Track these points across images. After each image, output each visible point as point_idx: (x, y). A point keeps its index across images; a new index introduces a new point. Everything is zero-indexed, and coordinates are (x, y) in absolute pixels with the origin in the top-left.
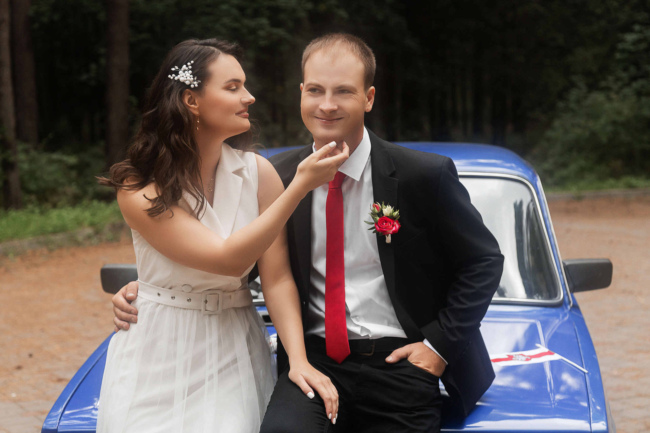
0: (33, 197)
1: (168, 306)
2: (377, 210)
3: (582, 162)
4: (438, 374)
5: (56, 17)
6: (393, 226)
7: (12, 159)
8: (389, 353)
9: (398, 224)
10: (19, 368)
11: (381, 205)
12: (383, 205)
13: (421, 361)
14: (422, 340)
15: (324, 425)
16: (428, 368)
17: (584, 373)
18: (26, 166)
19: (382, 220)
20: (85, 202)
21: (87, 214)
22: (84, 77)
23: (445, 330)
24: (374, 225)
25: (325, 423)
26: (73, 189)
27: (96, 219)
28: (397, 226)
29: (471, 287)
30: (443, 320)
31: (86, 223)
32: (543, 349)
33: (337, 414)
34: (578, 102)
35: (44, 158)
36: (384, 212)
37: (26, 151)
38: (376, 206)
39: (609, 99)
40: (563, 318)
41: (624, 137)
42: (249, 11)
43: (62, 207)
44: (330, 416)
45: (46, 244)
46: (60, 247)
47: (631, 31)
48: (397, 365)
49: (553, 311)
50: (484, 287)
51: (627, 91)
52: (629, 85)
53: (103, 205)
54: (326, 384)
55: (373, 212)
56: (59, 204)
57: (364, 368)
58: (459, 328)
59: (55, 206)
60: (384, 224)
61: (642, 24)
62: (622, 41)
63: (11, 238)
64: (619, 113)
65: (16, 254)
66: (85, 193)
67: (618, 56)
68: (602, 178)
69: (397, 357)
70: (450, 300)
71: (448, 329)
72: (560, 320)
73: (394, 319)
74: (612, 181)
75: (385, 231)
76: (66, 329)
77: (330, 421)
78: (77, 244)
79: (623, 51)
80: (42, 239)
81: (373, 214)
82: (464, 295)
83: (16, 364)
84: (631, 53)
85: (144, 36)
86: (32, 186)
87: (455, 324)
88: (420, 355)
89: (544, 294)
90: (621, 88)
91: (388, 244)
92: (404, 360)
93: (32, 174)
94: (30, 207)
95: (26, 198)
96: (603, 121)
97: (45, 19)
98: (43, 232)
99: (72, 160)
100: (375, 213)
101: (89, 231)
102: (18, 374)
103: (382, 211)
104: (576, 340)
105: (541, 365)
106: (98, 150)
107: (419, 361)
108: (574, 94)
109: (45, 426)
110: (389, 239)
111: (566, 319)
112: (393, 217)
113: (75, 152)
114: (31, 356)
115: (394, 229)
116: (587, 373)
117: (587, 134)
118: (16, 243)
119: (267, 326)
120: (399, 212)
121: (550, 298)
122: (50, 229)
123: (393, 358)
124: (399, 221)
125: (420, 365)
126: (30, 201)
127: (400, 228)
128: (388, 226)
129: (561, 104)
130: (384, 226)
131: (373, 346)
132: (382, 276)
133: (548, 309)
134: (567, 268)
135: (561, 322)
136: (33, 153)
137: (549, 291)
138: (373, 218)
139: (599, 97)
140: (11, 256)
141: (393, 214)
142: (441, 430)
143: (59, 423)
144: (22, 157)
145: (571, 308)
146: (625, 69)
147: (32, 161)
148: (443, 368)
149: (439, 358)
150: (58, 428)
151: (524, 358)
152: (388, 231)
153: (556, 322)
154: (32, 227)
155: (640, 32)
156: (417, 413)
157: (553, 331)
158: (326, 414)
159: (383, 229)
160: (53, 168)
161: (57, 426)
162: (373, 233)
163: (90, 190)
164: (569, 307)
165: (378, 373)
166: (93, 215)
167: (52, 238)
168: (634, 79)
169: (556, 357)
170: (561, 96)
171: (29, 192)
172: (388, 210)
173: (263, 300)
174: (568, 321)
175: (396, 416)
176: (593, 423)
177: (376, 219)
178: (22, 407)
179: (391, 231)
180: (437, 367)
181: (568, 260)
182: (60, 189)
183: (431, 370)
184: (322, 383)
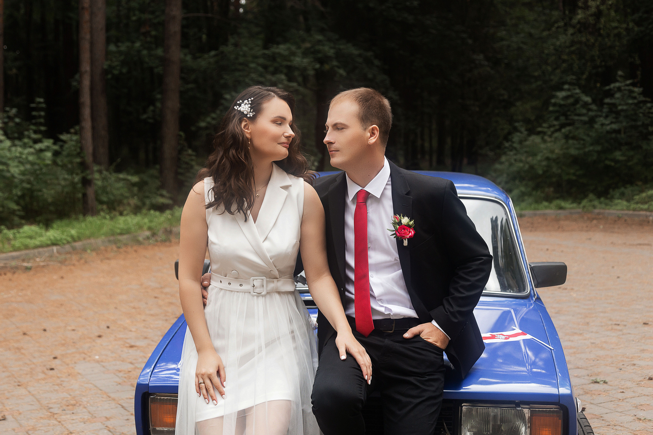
0: (105, 207)
1: (227, 290)
2: (397, 220)
3: (523, 189)
4: (443, 347)
5: (124, 70)
6: (410, 232)
7: (89, 177)
8: (406, 331)
9: (413, 231)
10: (100, 336)
11: (400, 217)
12: (401, 216)
13: (430, 337)
14: (430, 321)
15: (362, 385)
16: (436, 342)
17: (551, 349)
18: (99, 183)
19: (401, 227)
20: (144, 211)
21: (146, 220)
22: (144, 116)
23: (449, 314)
24: (394, 232)
25: (362, 384)
26: (134, 201)
27: (153, 225)
28: (413, 233)
29: (468, 280)
30: (447, 306)
31: (145, 227)
32: (518, 331)
33: (371, 377)
34: (521, 142)
35: (113, 177)
36: (402, 222)
37: (100, 172)
38: (396, 217)
39: (544, 141)
40: (529, 307)
41: (555, 170)
42: (271, 69)
43: (127, 215)
44: (366, 377)
45: (115, 242)
46: (126, 245)
47: (562, 89)
48: (413, 340)
49: (522, 301)
50: (478, 281)
51: (557, 135)
52: (559, 130)
53: (157, 213)
54: (363, 354)
55: (394, 222)
56: (125, 213)
57: (387, 342)
58: (459, 312)
59: (121, 214)
60: (403, 231)
61: (570, 84)
62: (554, 97)
63: (89, 238)
64: (552, 152)
65: (92, 250)
66: (144, 204)
67: (551, 108)
68: (538, 201)
69: (412, 334)
70: (452, 291)
71: (451, 312)
72: (527, 308)
73: (409, 303)
74: (546, 204)
75: (404, 236)
76: (134, 308)
77: (366, 381)
78: (139, 243)
79: (555, 105)
80: (112, 238)
81: (394, 224)
82: (463, 287)
83: (97, 334)
84: (561, 106)
85: (191, 86)
86: (104, 199)
87: (456, 308)
88: (429, 332)
89: (515, 289)
90: (553, 133)
91: (405, 246)
92: (417, 336)
93: (104, 189)
94: (102, 214)
95: (100, 207)
96: (539, 158)
97: (116, 72)
98: (113, 234)
99: (135, 179)
100: (396, 222)
101: (148, 233)
102: (99, 341)
103: (401, 221)
104: (542, 324)
105: (518, 343)
106: (154, 172)
107: (429, 337)
108: (516, 137)
109: (139, 381)
110: (406, 243)
111: (531, 307)
112: (410, 226)
113: (137, 173)
114: (108, 327)
115: (410, 234)
116: (553, 350)
117: (527, 166)
118: (92, 241)
119: (308, 308)
120: (414, 222)
121: (520, 291)
122: (118, 231)
123: (409, 335)
124: (414, 229)
125: (430, 340)
126: (102, 210)
127: (415, 234)
128: (406, 233)
129: (507, 144)
130: (402, 232)
131: (394, 325)
132: (401, 271)
133: (518, 300)
134: (532, 269)
135: (527, 310)
136: (105, 172)
137: (519, 287)
138: (394, 227)
139: (536, 139)
140: (89, 251)
141: (409, 223)
142: (444, 391)
143: (150, 379)
144: (97, 176)
145: (536, 299)
146: (557, 119)
147: (104, 179)
148: (447, 342)
149: (444, 335)
150: (149, 383)
151: (504, 337)
152: (406, 236)
153: (524, 310)
154: (105, 229)
155: (569, 90)
156: (428, 377)
157: (521, 317)
158: (363, 377)
159: (402, 235)
160: (120, 184)
161: (149, 381)
162: (394, 238)
163: (148, 202)
164: (534, 299)
165: (398, 346)
166: (151, 221)
167: (120, 238)
168: (563, 126)
169: (528, 337)
170: (506, 138)
171: (101, 202)
172: (405, 220)
173: (308, 289)
174: (533, 309)
175: (411, 379)
176: (560, 388)
177: (396, 227)
178: (104, 367)
179: (408, 236)
180: (443, 342)
181: (533, 263)
182: (125, 201)
183: (438, 344)
184: (359, 352)
